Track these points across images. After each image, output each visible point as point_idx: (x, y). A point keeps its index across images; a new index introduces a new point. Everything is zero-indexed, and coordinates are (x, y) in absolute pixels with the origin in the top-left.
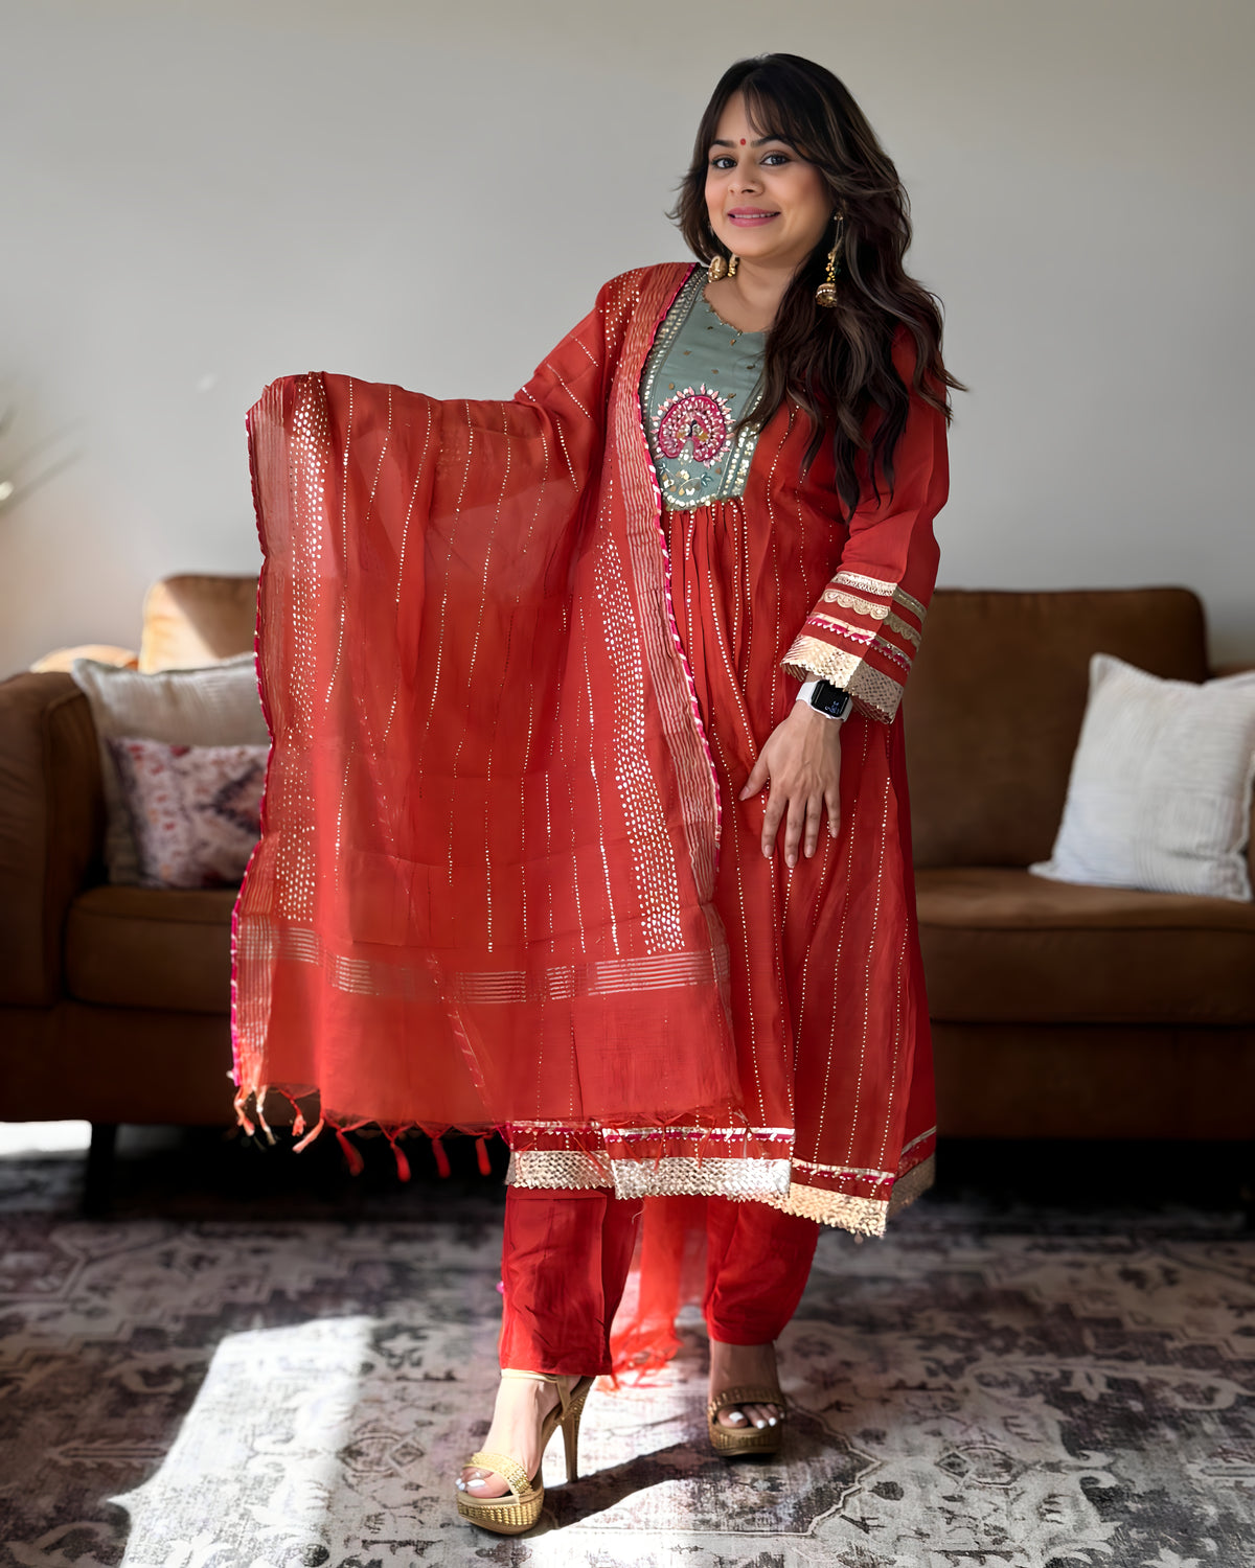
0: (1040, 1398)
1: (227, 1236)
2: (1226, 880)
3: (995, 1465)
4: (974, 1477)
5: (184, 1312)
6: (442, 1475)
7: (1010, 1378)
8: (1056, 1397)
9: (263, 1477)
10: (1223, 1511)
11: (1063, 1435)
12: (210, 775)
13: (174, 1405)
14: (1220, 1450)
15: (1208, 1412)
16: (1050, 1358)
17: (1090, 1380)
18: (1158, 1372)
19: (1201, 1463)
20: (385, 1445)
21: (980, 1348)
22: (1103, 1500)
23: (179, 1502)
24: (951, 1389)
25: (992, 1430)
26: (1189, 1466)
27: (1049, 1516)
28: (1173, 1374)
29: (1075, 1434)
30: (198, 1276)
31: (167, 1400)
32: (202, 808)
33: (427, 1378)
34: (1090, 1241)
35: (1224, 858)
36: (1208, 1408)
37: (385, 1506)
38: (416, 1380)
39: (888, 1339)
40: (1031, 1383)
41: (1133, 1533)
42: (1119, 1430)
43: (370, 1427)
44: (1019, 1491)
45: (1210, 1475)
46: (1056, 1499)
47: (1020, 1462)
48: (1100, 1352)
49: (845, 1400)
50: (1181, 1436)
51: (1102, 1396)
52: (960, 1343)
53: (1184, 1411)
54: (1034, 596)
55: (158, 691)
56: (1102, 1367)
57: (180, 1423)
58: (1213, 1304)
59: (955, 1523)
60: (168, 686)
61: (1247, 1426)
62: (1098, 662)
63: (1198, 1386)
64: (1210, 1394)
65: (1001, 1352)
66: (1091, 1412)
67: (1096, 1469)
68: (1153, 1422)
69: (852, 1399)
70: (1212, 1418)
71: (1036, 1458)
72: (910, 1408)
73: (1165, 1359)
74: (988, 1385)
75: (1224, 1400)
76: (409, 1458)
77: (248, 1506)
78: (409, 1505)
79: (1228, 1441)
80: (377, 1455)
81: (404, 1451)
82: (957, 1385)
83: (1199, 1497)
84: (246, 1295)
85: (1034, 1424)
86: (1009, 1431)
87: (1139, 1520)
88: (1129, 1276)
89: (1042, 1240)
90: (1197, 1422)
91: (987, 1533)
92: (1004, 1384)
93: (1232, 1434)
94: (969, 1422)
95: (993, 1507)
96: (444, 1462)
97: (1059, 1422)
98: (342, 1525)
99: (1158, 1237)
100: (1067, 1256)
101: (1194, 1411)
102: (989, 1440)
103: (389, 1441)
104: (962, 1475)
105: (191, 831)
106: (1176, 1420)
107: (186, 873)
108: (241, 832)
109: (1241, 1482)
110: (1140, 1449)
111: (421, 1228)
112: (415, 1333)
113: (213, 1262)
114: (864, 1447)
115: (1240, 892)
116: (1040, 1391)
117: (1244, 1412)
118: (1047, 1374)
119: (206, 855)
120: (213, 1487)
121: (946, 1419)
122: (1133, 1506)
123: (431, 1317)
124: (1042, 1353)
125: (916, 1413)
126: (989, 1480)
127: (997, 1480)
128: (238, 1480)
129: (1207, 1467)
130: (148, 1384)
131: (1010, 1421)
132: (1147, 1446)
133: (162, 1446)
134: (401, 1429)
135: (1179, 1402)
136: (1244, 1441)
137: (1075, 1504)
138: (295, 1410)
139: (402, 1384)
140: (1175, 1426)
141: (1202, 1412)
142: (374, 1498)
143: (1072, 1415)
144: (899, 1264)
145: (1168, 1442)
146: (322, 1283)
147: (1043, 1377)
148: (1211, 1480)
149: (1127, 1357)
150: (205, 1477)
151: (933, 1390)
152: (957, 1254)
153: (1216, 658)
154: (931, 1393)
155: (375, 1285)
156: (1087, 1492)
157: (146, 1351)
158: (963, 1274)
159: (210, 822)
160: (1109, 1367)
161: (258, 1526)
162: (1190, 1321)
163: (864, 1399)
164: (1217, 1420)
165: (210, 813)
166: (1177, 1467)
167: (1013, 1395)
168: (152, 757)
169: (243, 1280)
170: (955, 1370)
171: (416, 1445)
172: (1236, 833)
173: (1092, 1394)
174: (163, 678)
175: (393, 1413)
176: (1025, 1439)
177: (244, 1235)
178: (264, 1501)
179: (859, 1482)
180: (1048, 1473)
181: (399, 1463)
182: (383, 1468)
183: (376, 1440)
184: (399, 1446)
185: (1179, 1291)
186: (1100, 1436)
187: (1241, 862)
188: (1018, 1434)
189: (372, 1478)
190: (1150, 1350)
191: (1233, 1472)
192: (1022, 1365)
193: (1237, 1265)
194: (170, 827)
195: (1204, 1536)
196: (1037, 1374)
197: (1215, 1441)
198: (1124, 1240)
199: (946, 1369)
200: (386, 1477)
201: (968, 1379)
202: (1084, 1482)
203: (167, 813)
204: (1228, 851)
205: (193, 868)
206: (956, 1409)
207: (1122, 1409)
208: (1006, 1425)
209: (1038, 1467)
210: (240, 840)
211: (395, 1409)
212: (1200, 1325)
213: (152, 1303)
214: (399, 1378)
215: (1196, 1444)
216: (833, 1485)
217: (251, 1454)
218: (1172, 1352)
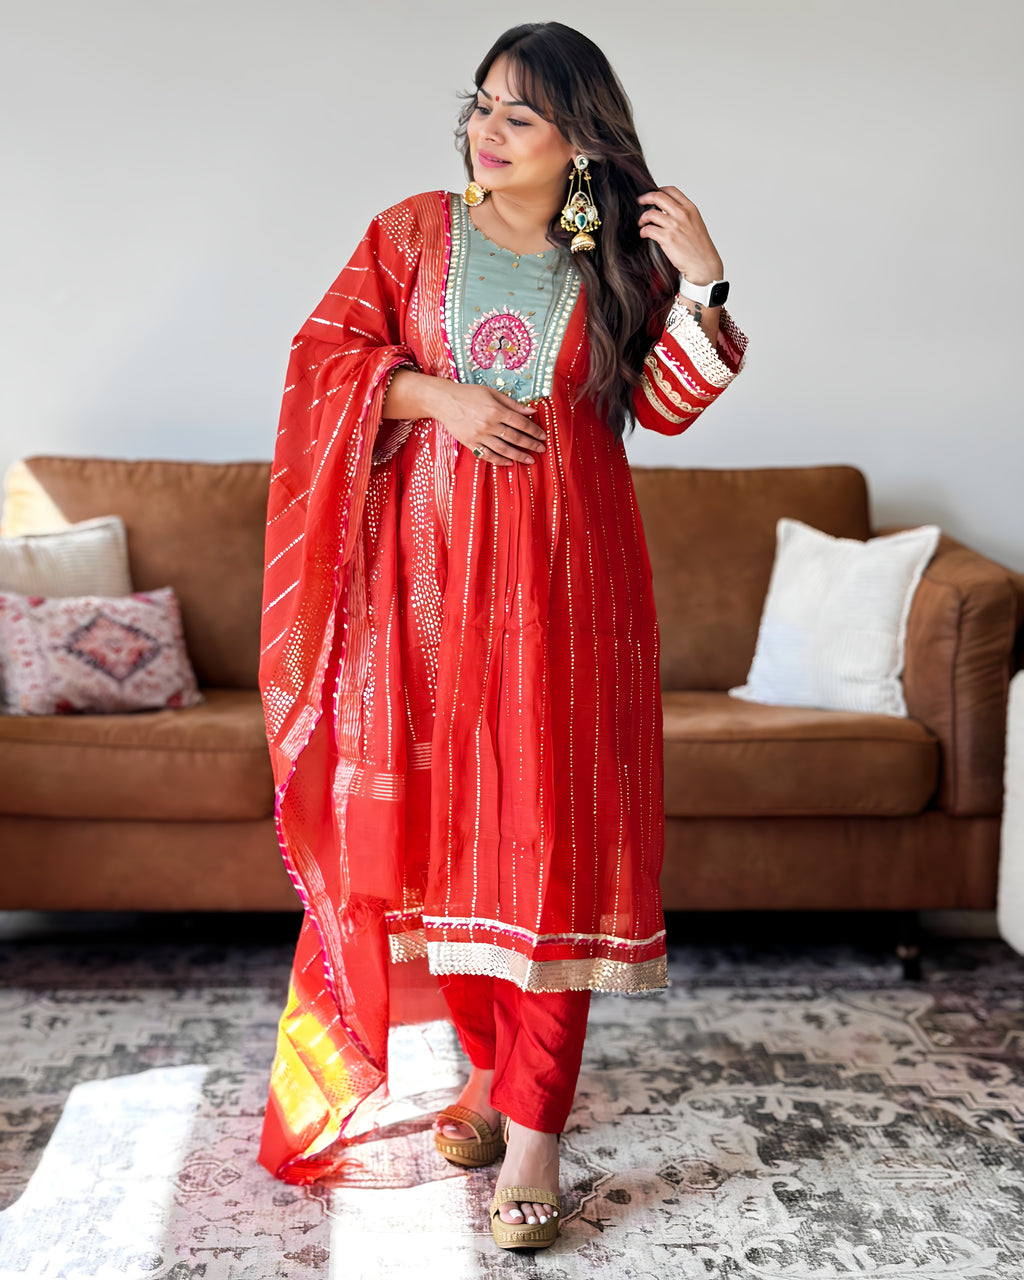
0: (740, 1118)
1: (77, 1001)
2: (886, 700)
3: (705, 1174)
4: (688, 1184)
5: (41, 1065)
6: (255, 1194)
7: (716, 1104)
8: (753, 1118)
9: (107, 1198)
10: (887, 1208)
11: (758, 1149)
12: (62, 621)
13: (34, 1141)
14: (883, 1158)
15: (874, 1128)
16: (748, 1086)
17: (780, 1103)
18: (833, 1095)
19: (869, 1168)
20: (208, 1170)
21: (692, 1080)
22: (791, 1200)
23: (38, 1220)
24: (669, 1114)
25: (701, 1146)
26: (858, 1171)
27: (748, 1214)
28: (847, 1097)
29: (768, 1147)
30: (54, 1034)
31: (28, 1137)
32: (55, 648)
33: (243, 1114)
34: (780, 992)
35: (884, 682)
36: (874, 1124)
37: (209, 1220)
38: (235, 1116)
39: (618, 1073)
40: (733, 1107)
41: (815, 1226)
42: (803, 1143)
43: (197, 1155)
44: (724, 1194)
45: (876, 1178)
46: (752, 1200)
47: (725, 1171)
48: (788, 1080)
49: (583, 1124)
50: (853, 1147)
51: (789, 1116)
52: (677, 1076)
53: (854, 1127)
54: (734, 473)
55: (18, 553)
56: (789, 1093)
57: (40, 1155)
58: (878, 1040)
59: (672, 1222)
60: (26, 549)
61: (904, 1138)
62: (784, 527)
63: (865, 1107)
64: (875, 1113)
65: (708, 1082)
66: (780, 1129)
67: (785, 1175)
68: (830, 1136)
69: (590, 1123)
70: (877, 1132)
71: (737, 1168)
72: (636, 1129)
73: (838, 1085)
74: (699, 1109)
75: (886, 1118)
76: (229, 1180)
77: (95, 1223)
78: (229, 1218)
79: (890, 1150)
80: (203, 1178)
81: (224, 1174)
82: (674, 1109)
83: (867, 1196)
84: (93, 1049)
85: (736, 1139)
86: (715, 1145)
87: (819, 1216)
88: (811, 1019)
89: (742, 992)
90: (866, 1135)
91: (698, 1229)
92: (712, 1108)
93: (893, 1144)
94: (684, 1140)
95: (703, 1208)
96: (257, 1182)
97: (756, 1138)
98: (173, 1236)
99: (832, 988)
100: (761, 1004)
101: (863, 1127)
102: (700, 1153)
103: (213, 1166)
104: (678, 1182)
105: (45, 668)
106: (847, 1135)
107: (43, 703)
108: (88, 668)
109: (900, 1184)
110: (820, 1158)
111: (238, 992)
112: (233, 1077)
113: (65, 1022)
114: (600, 1162)
115: (897, 709)
116: (740, 1113)
117: (902, 1127)
118: (746, 1100)
119: (59, 688)
120: (66, 1207)
121: (664, 1137)
122: (815, 1205)
123: (246, 1064)
124: (741, 1083)
125: (642, 1133)
126: (699, 1186)
127: (706, 1186)
128: (87, 1201)
129: (873, 1172)
130: (11, 1124)
131: (716, 1138)
132: (825, 1155)
133: (24, 1175)
134: (222, 1156)
135: (850, 1120)
136: (902, 1150)
137: (768, 1203)
138: (134, 1143)
139: (223, 1119)
140: (848, 1139)
141: (868, 1127)
142: (200, 1214)
143: (766, 1132)
144: (627, 1013)
145: (842, 1152)
146: (156, 1037)
147: (742, 1102)
148: (876, 1182)
149: (809, 1084)
150: (60, 1200)
151: (654, 1114)
152: (673, 1004)
153: (877, 522)
154: (652, 1117)
155: (201, 1040)
156: (778, 1194)
157: (10, 1097)
158: (679, 1020)
159: (62, 660)
160: (795, 1093)
161: (102, 1238)
162: (859, 1054)
163: (599, 1123)
164: (881, 1133)
165: (62, 653)
166: (849, 1172)
167: (719, 1117)
168: (13, 607)
169: (92, 1037)
170: (672, 1098)
171: (234, 1169)
172: (894, 663)
173: (782, 1115)
174: (22, 542)
175: (215, 1143)
176: (728, 1152)
177: (92, 1000)
178: (108, 1217)
179: (596, 1190)
180: (747, 1179)
181: (220, 1184)
182: (207, 1189)
183: (201, 1166)
184: (221, 1170)
185: (850, 1031)
186: (787, 1148)
187: (898, 686)
188: (723, 1148)
189: (198, 1197)
190: (828, 1078)
191: (895, 1175)
192: (724, 1092)
193: (896, 1009)
194: (28, 664)
195: (871, 1227)
196: (737, 1099)
197: (879, 1150)
198: (806, 990)
199: (665, 1097)
200: (209, 1196)
201: (682, 1105)
202: (775, 1185)
203: (26, 653)
204: (887, 676)
205: (48, 698)
206: (675, 1129)
207: (806, 1126)
208: (713, 1141)
209: (739, 1175)
210: (88, 675)
211: (218, 1140)
212: (867, 1057)
213: (15, 1057)
214: (220, 1115)
215: (863, 1153)
216: (574, 1193)
217: (98, 1179)
218: (846, 1080)
